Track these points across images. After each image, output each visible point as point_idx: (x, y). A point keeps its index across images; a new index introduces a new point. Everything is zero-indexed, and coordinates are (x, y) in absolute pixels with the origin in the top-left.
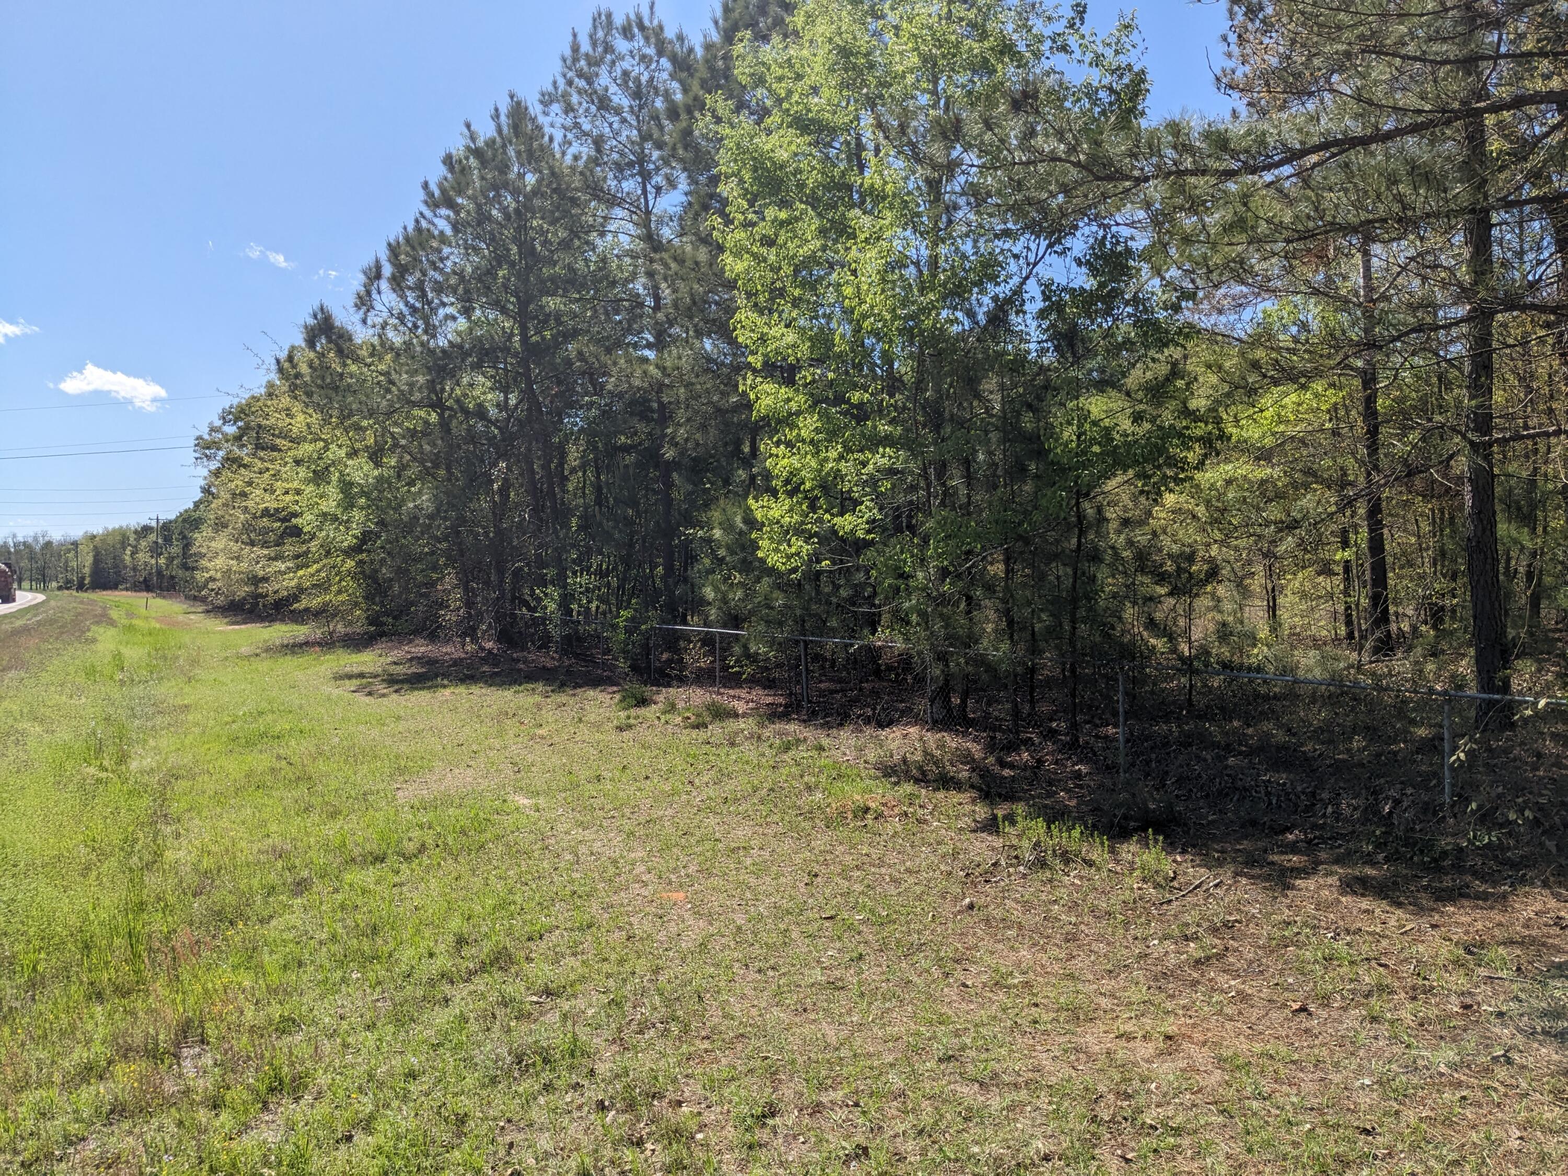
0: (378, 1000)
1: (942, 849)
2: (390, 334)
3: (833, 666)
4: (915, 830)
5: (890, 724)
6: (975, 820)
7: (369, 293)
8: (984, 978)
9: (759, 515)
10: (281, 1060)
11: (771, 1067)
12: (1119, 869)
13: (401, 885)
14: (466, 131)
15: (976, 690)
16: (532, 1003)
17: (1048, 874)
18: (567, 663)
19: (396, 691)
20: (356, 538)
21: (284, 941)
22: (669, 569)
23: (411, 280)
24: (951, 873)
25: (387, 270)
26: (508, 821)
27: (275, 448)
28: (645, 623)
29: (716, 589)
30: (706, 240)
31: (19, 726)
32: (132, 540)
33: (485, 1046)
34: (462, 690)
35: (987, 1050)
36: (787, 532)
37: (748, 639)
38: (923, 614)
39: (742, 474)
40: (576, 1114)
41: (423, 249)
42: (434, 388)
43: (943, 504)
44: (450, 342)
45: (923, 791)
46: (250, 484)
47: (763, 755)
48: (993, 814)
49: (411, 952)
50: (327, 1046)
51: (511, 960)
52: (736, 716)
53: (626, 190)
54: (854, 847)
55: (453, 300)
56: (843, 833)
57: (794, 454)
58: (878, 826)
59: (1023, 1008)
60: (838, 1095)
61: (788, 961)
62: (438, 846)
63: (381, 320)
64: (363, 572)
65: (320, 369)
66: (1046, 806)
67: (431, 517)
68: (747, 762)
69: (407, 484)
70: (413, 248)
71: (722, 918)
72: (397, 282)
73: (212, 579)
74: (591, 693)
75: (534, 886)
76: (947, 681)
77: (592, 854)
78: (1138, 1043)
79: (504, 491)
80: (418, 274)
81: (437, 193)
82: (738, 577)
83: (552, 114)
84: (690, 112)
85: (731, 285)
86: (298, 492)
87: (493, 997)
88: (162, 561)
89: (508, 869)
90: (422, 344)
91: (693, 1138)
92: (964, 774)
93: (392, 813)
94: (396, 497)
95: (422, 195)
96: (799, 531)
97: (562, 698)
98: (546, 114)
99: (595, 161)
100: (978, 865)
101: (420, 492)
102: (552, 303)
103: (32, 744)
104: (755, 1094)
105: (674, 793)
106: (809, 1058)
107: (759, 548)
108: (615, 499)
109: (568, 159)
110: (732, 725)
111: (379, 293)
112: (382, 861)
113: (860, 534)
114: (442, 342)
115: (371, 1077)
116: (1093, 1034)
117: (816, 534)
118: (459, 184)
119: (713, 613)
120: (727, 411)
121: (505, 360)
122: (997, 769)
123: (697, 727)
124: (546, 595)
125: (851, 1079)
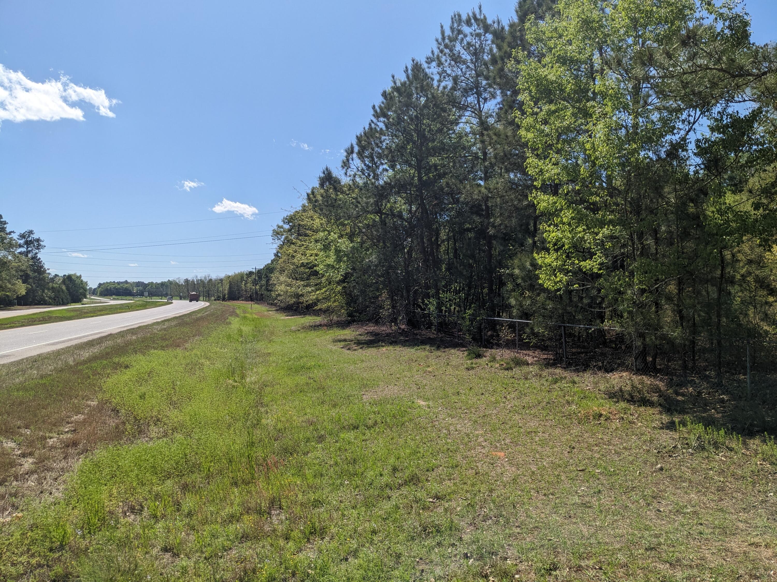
0: (357, 495)
1: (644, 438)
2: (358, 179)
3: (579, 339)
4: (628, 427)
5: (612, 371)
6: (662, 423)
7: (348, 160)
8: (670, 508)
9: (539, 262)
10: (315, 520)
11: (553, 545)
12: (748, 453)
13: (366, 440)
14: (392, 79)
15: (661, 353)
16: (430, 502)
17: (706, 454)
18: (440, 336)
19: (361, 348)
20: (343, 276)
21: (314, 464)
22: (491, 290)
23: (367, 153)
24: (649, 450)
25: (356, 149)
26: (415, 412)
27: (306, 235)
28: (479, 316)
29: (516, 300)
30: (512, 123)
31: (201, 361)
32: (245, 279)
33: (408, 521)
34: (391, 348)
35: (673, 546)
36: (555, 270)
37: (534, 325)
38: (630, 313)
39: (530, 241)
40: (454, 559)
41: (372, 138)
42: (378, 204)
43: (642, 254)
44: (385, 182)
45: (632, 407)
46: (295, 252)
47: (543, 385)
48: (672, 420)
49: (372, 473)
50: (335, 515)
51: (419, 480)
52: (528, 364)
53: (469, 102)
54: (594, 434)
55: (386, 161)
56: (587, 427)
57: (558, 230)
58: (607, 424)
59: (693, 525)
60: (591, 563)
61: (560, 491)
62: (382, 423)
63: (353, 173)
64: (345, 292)
65: (326, 197)
66: (704, 417)
67: (376, 266)
68: (535, 388)
69: (365, 250)
70: (368, 138)
71: (524, 467)
72: (361, 155)
73: (279, 295)
74: (453, 351)
75: (429, 445)
76: (644, 348)
77: (456, 430)
78: (762, 549)
79: (410, 253)
80: (370, 150)
81: (378, 110)
82: (527, 293)
83: (433, 67)
84: (502, 59)
85: (525, 145)
86: (317, 255)
87: (411, 497)
88: (258, 287)
89: (416, 436)
90: (372, 184)
91: (513, 577)
92: (655, 398)
93: (361, 405)
94: (360, 257)
95: (372, 112)
96: (561, 270)
97: (439, 353)
98: (429, 68)
99: (454, 89)
100: (665, 447)
101: (371, 254)
102: (433, 160)
103: (206, 369)
104: (545, 558)
105: (497, 402)
106: (574, 542)
107: (539, 278)
108: (463, 256)
109: (441, 88)
110: (526, 369)
111: (353, 160)
112: (357, 429)
113: (595, 271)
114: (381, 182)
115: (355, 531)
116: (735, 542)
117: (570, 271)
118: (388, 105)
119: (515, 312)
120: (522, 209)
121: (410, 189)
122: (674, 396)
123: (507, 369)
124: (430, 302)
125: (597, 555)
